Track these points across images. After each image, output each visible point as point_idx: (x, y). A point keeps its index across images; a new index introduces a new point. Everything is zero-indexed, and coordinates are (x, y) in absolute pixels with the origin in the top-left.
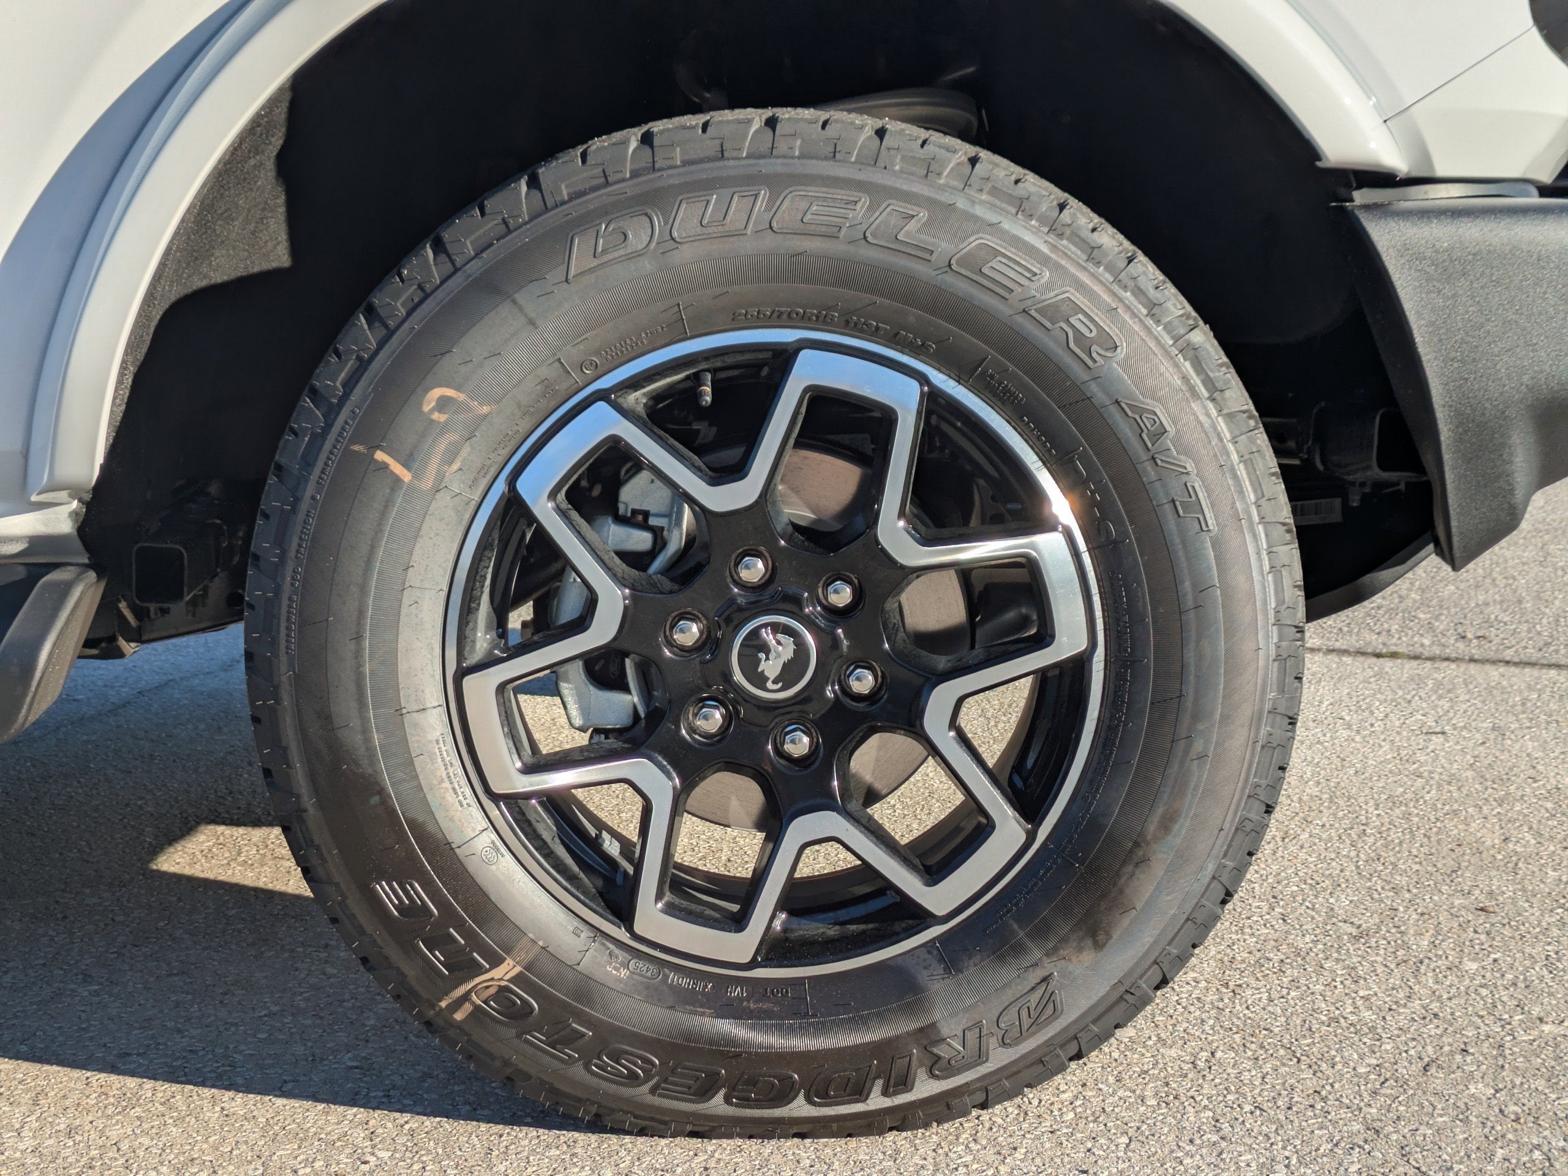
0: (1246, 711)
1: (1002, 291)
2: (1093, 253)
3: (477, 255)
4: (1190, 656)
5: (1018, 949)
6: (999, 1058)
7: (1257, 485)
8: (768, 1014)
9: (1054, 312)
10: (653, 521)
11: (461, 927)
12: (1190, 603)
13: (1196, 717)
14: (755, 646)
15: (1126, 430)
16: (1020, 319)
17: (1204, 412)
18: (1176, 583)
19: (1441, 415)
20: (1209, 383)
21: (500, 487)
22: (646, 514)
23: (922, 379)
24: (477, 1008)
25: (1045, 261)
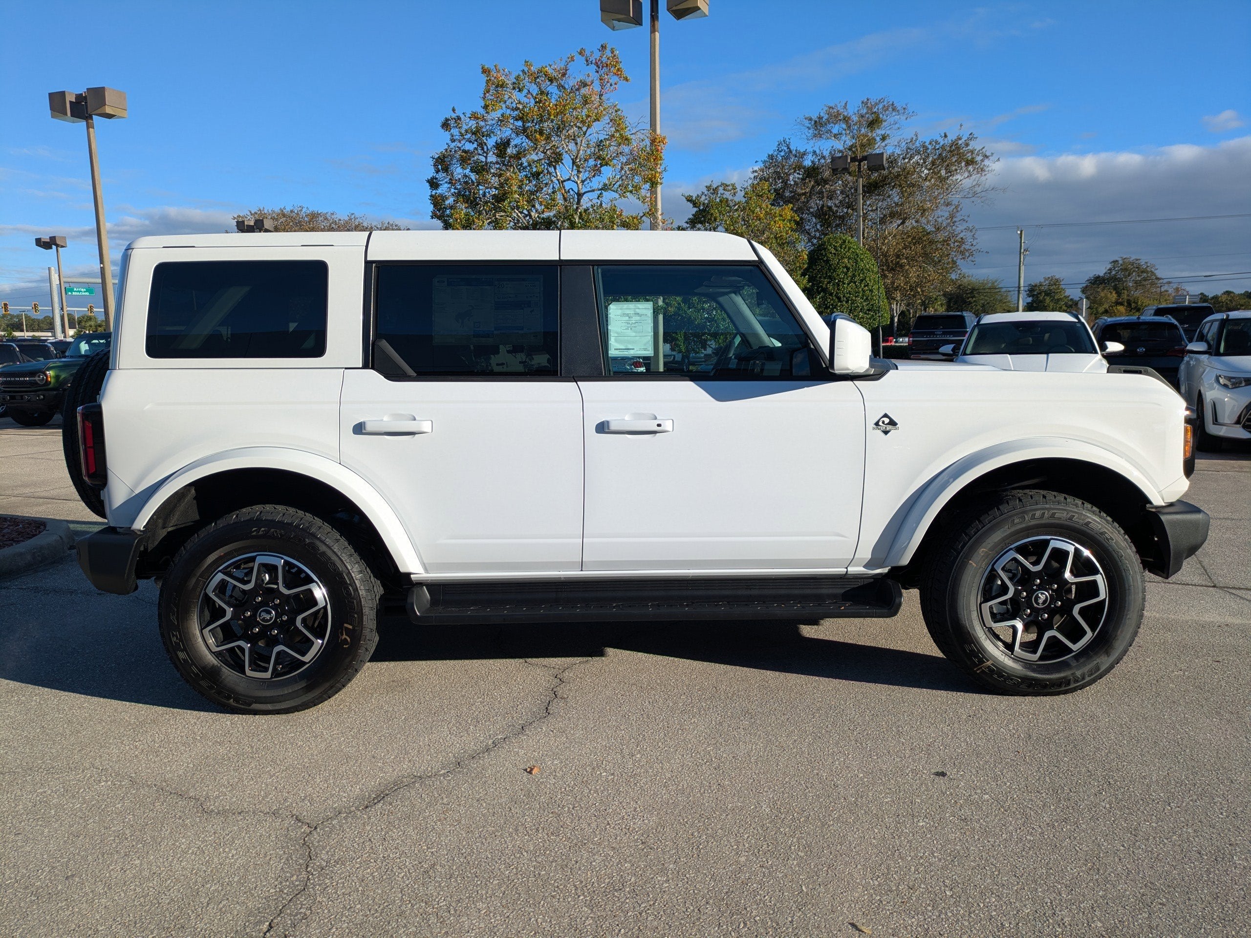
0: (1137, 609)
1: (1092, 529)
2: (1107, 521)
3: (989, 523)
4: (1127, 599)
5: (1091, 657)
6: (1087, 679)
7: (1138, 565)
8: (1041, 671)
9: (1103, 533)
10: (1013, 571)
11: (982, 654)
12: (1127, 588)
13: (1128, 611)
14: (1037, 597)
15: (1116, 556)
16: (1096, 535)
17: (1129, 551)
18: (1124, 585)
19: (1171, 547)
20: (1129, 545)
21: (990, 567)
22: (1011, 570)
23: (1074, 545)
24: (983, 670)
25: (1099, 523)
